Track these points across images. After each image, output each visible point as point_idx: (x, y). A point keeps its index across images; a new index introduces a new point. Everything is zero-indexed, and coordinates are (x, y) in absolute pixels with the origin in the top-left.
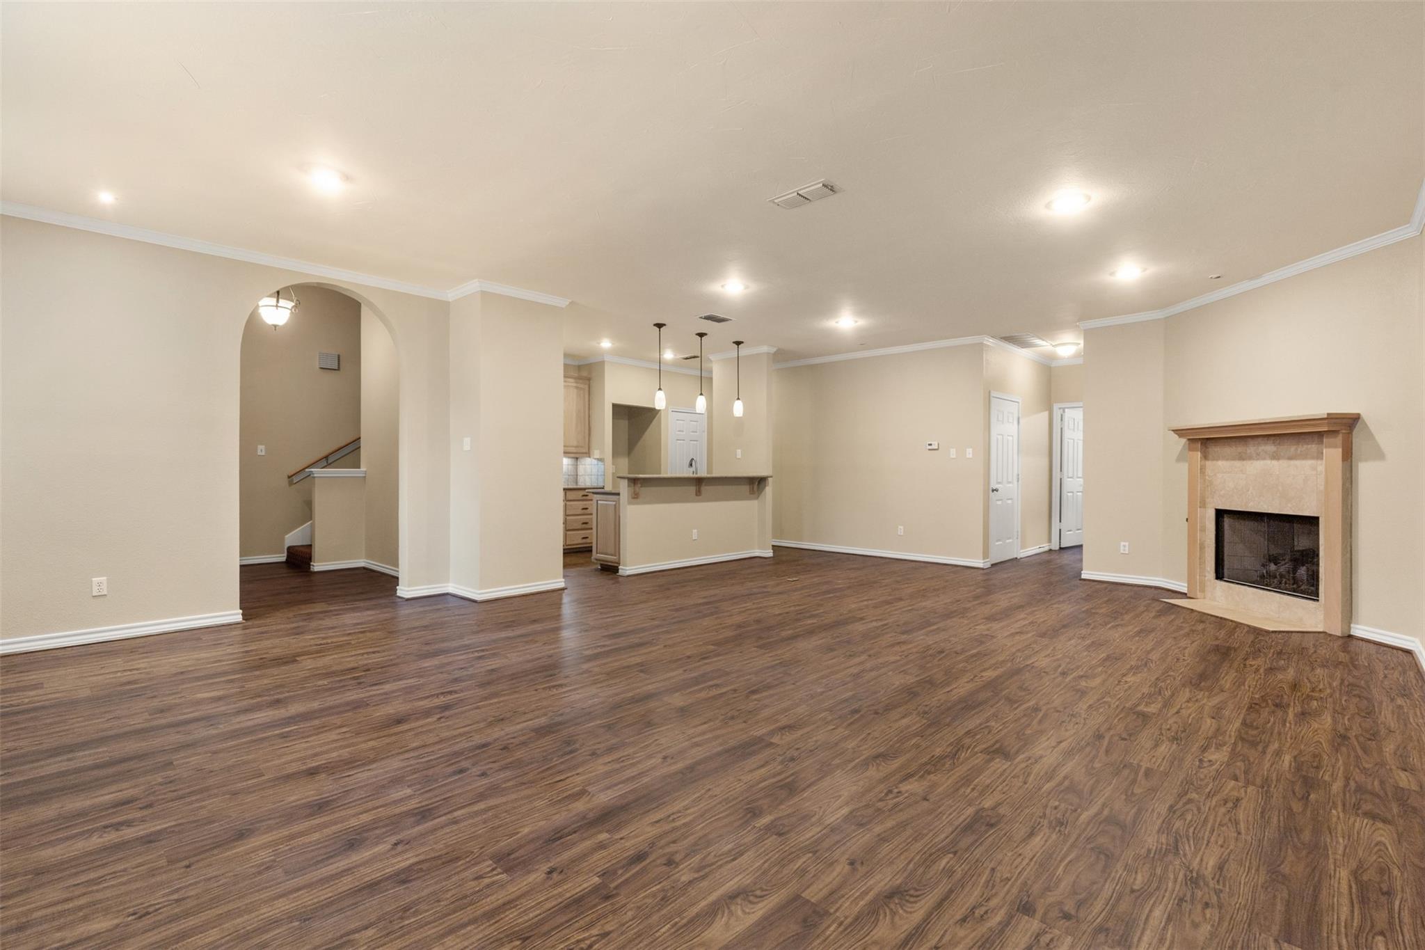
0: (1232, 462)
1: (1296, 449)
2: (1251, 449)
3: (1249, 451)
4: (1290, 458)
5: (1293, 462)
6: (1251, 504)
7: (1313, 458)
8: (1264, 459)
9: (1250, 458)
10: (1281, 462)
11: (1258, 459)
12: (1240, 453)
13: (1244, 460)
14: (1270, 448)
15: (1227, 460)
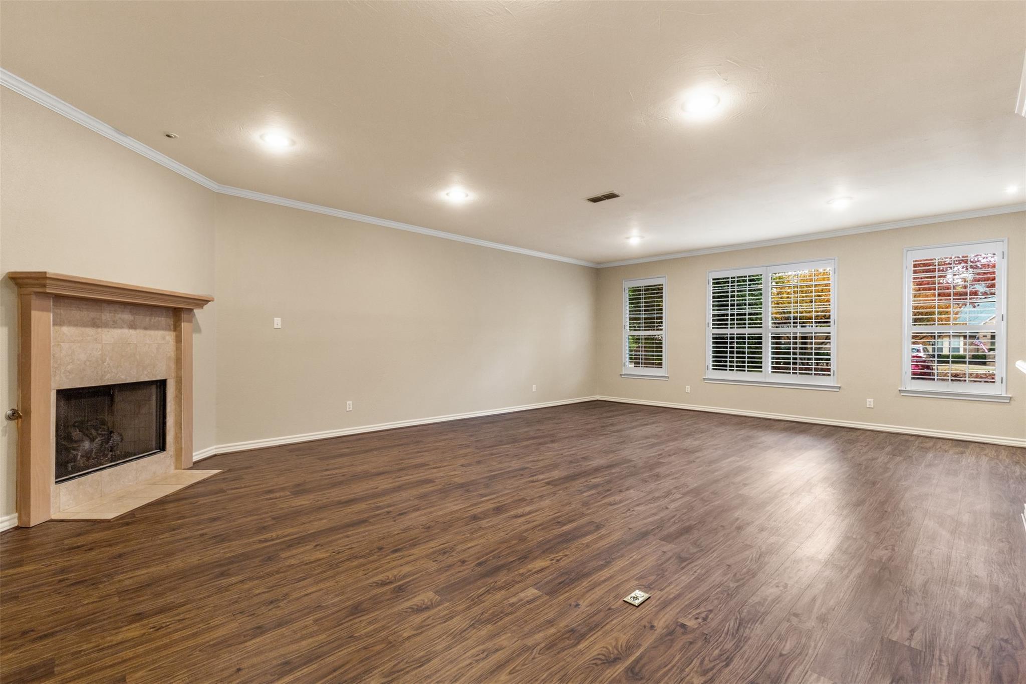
0: (83, 329)
1: (150, 320)
2: (106, 315)
3: (104, 317)
4: (146, 328)
5: (148, 332)
6: (108, 376)
7: (163, 329)
8: (122, 327)
9: (106, 325)
10: (138, 331)
11: (115, 328)
12: (93, 319)
13: (98, 327)
14: (127, 316)
15: (76, 325)
